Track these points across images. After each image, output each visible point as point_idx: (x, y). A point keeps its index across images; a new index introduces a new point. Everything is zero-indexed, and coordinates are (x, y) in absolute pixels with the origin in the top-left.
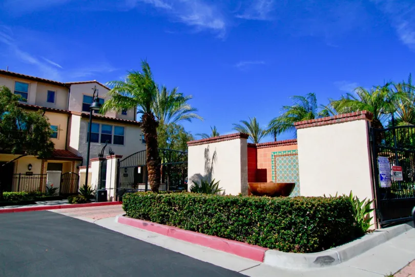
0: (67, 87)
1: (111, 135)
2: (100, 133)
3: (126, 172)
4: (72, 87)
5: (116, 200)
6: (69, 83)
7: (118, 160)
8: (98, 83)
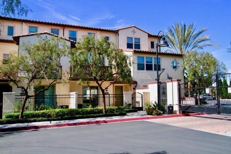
0: (116, 32)
1: (152, 65)
2: (145, 63)
3: (164, 91)
4: (120, 32)
5: (180, 113)
6: (118, 29)
7: (179, 83)
8: (135, 27)
